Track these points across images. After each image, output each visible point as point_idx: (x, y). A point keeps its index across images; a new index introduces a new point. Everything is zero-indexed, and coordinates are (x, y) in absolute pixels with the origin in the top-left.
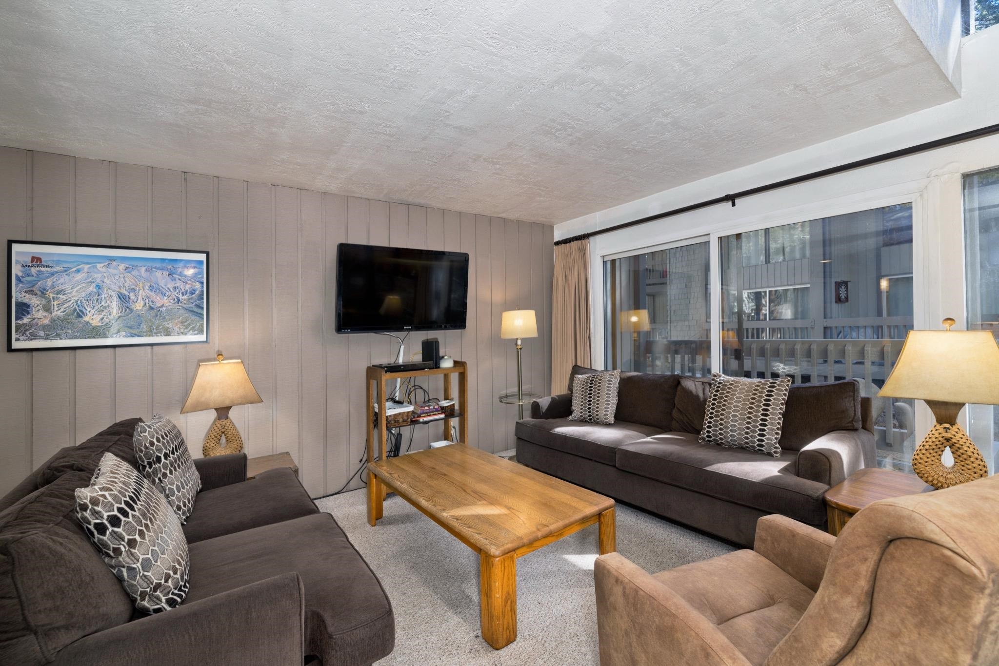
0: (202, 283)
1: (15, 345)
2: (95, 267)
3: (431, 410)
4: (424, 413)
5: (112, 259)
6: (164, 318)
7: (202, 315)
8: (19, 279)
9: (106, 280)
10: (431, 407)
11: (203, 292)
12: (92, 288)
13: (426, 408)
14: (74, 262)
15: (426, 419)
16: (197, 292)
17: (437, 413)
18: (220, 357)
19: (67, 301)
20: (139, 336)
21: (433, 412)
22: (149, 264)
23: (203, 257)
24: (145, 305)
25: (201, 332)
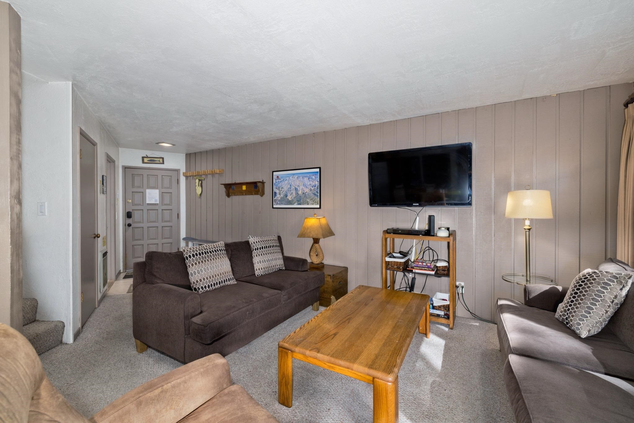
0: (318, 181)
1: (274, 206)
2: (290, 178)
3: (424, 266)
4: (417, 267)
5: (294, 174)
6: (307, 197)
7: (318, 196)
8: (275, 184)
9: (292, 183)
10: (424, 264)
11: (318, 185)
12: (289, 186)
13: (420, 264)
14: (285, 177)
15: (417, 271)
16: (317, 186)
17: (427, 269)
18: (315, 215)
19: (284, 191)
20: (300, 204)
21: (425, 268)
22: (303, 175)
23: (318, 170)
24: (302, 192)
25: (318, 204)
